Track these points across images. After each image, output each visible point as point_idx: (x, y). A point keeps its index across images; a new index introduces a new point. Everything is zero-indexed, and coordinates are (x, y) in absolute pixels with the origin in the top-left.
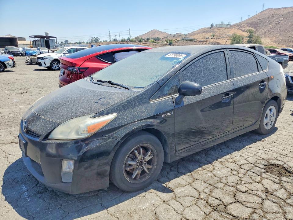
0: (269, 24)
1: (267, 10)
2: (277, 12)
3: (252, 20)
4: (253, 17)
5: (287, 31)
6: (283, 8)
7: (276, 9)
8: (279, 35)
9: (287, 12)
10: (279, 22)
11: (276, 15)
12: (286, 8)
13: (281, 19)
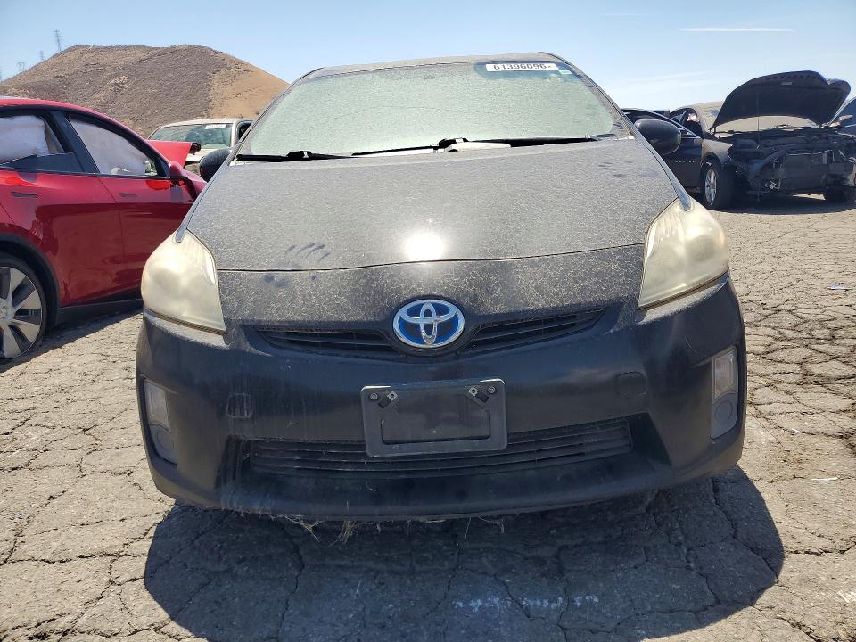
0: (95, 91)
1: (70, 49)
2: (105, 59)
3: (36, 79)
4: (36, 70)
5: (149, 113)
6: (118, 48)
7: (97, 49)
8: (131, 122)
9: (133, 59)
10: (119, 87)
11: (104, 66)
12: (126, 48)
13: (123, 78)
